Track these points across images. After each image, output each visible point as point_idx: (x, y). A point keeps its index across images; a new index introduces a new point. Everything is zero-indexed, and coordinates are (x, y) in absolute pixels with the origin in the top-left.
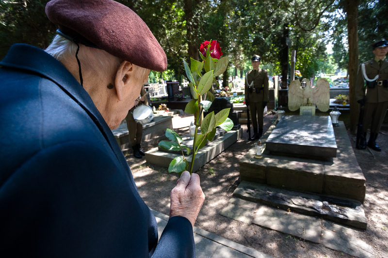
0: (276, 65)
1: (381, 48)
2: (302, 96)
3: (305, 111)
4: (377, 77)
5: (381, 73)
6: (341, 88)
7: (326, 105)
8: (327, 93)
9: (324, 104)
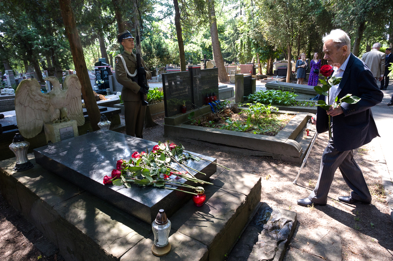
7: (80, 116)
8: (78, 98)
9: (77, 115)
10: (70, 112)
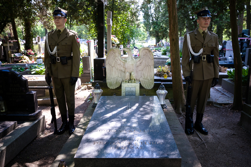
0: (91, 28)
1: (205, 19)
2: (122, 69)
3: (128, 89)
4: (201, 51)
5: (205, 47)
6: (157, 57)
7: (151, 81)
8: (151, 66)
9: (148, 80)
10: (143, 76)
